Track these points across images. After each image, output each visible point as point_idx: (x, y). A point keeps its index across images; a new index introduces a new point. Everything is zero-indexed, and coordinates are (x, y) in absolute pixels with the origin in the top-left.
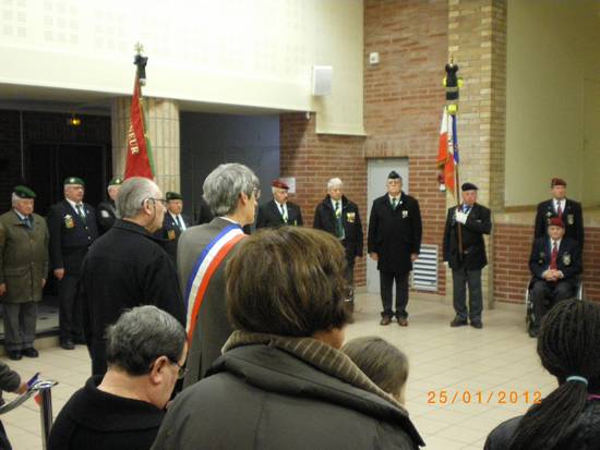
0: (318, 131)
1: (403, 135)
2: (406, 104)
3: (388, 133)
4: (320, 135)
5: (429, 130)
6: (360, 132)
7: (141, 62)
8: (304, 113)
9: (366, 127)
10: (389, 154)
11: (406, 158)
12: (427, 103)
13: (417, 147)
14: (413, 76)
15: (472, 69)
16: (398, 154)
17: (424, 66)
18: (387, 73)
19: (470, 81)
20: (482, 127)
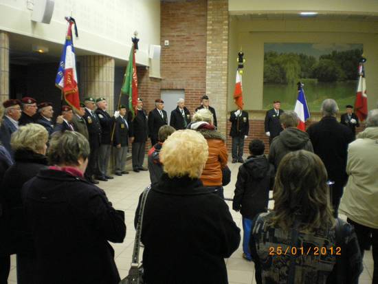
0: (150, 76)
1: (181, 79)
2: (183, 65)
3: (174, 78)
4: (151, 78)
5: (196, 77)
6: (159, 77)
7: (135, 41)
8: (145, 67)
9: (161, 74)
10: (174, 88)
11: (183, 90)
12: (195, 65)
13: (189, 85)
14: (187, 53)
15: (218, 52)
16: (179, 87)
17: (193, 49)
18: (173, 50)
19: (218, 57)
20: (223, 77)
